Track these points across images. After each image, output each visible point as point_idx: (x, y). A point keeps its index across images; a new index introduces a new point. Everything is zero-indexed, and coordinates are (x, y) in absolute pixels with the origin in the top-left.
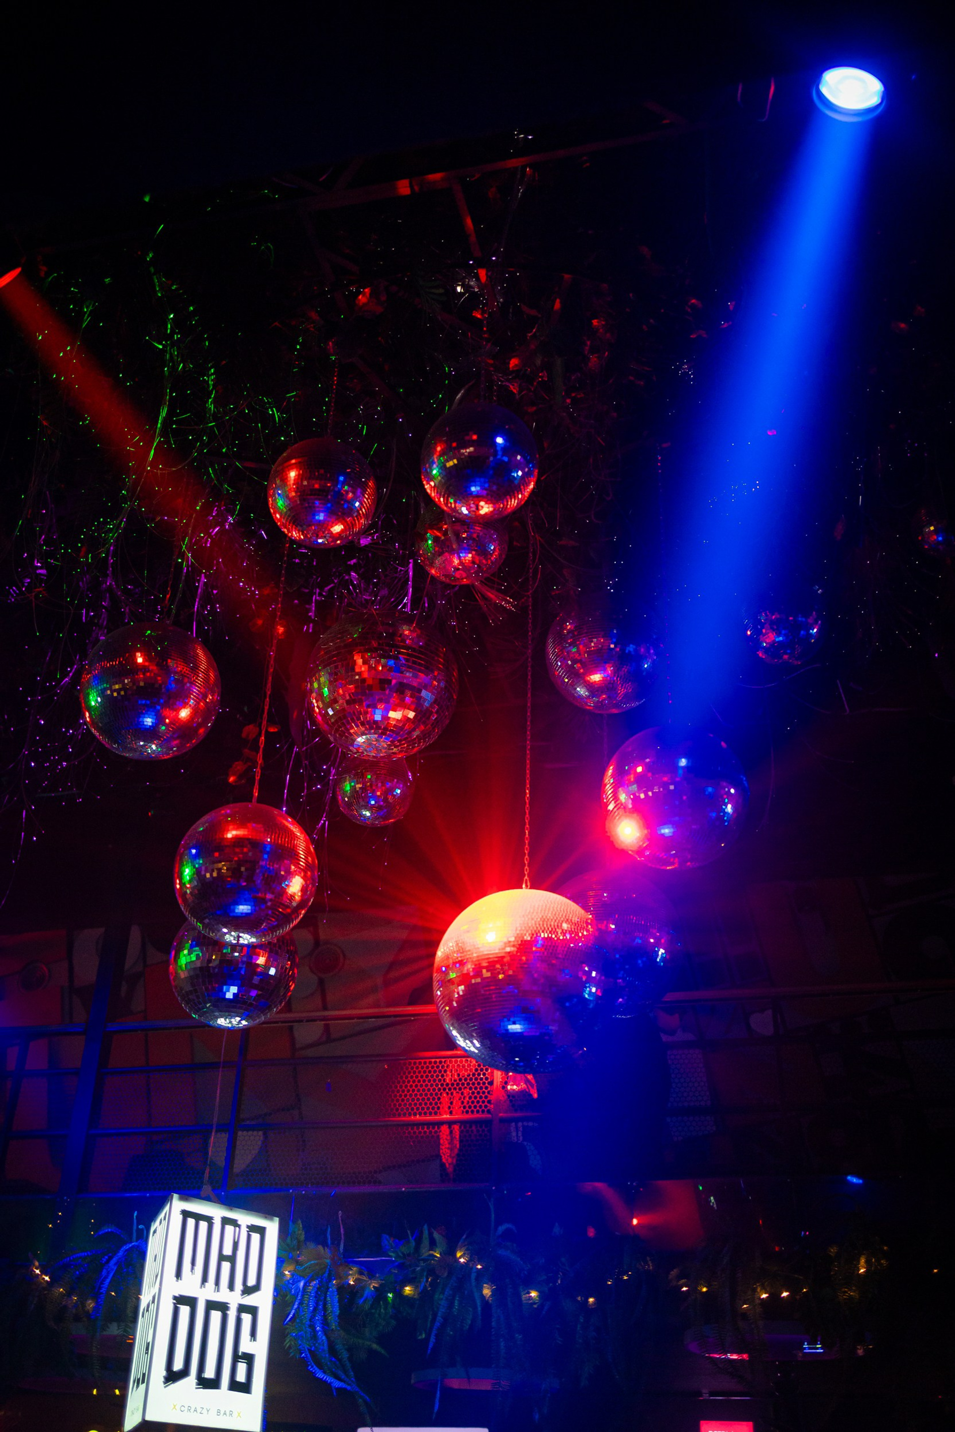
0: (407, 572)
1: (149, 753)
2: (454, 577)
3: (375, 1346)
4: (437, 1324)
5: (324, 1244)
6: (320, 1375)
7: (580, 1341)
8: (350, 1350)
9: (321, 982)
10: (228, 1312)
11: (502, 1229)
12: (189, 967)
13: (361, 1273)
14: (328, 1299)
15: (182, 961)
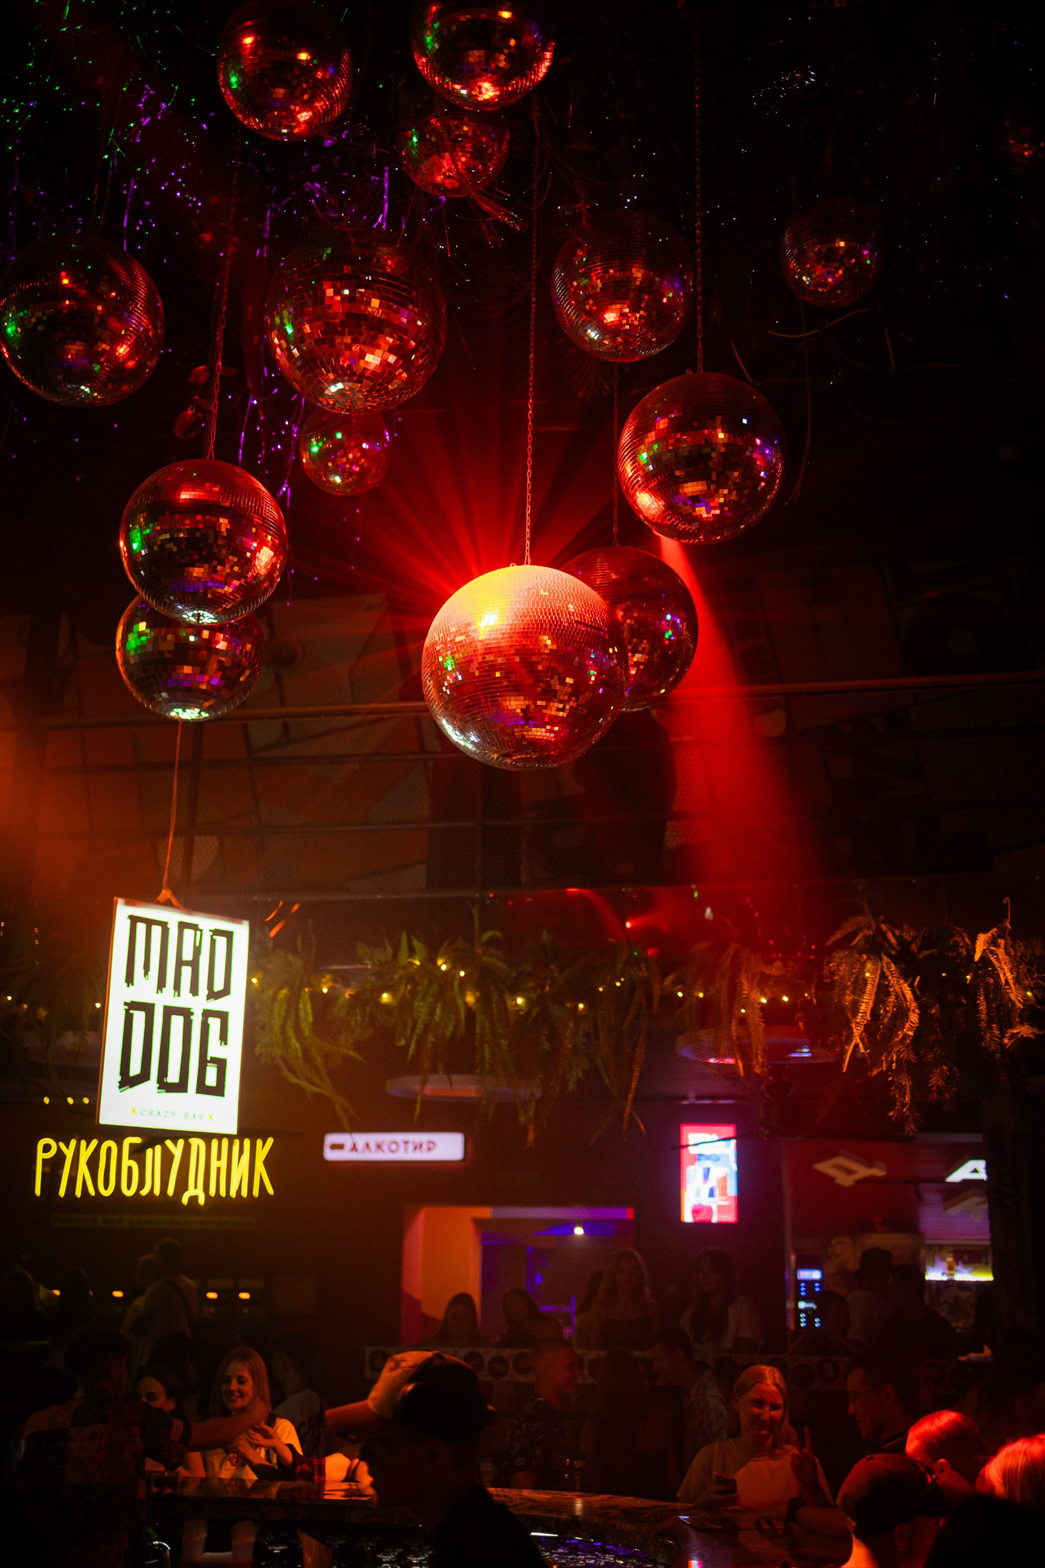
0: (381, 183)
1: (82, 398)
2: (444, 187)
3: (351, 1053)
4: (418, 1031)
5: (294, 952)
6: (293, 1079)
7: (570, 1046)
8: (325, 1057)
9: (279, 678)
10: (192, 1017)
11: (487, 936)
12: (139, 652)
13: (335, 981)
14: (301, 1006)
15: (131, 645)
